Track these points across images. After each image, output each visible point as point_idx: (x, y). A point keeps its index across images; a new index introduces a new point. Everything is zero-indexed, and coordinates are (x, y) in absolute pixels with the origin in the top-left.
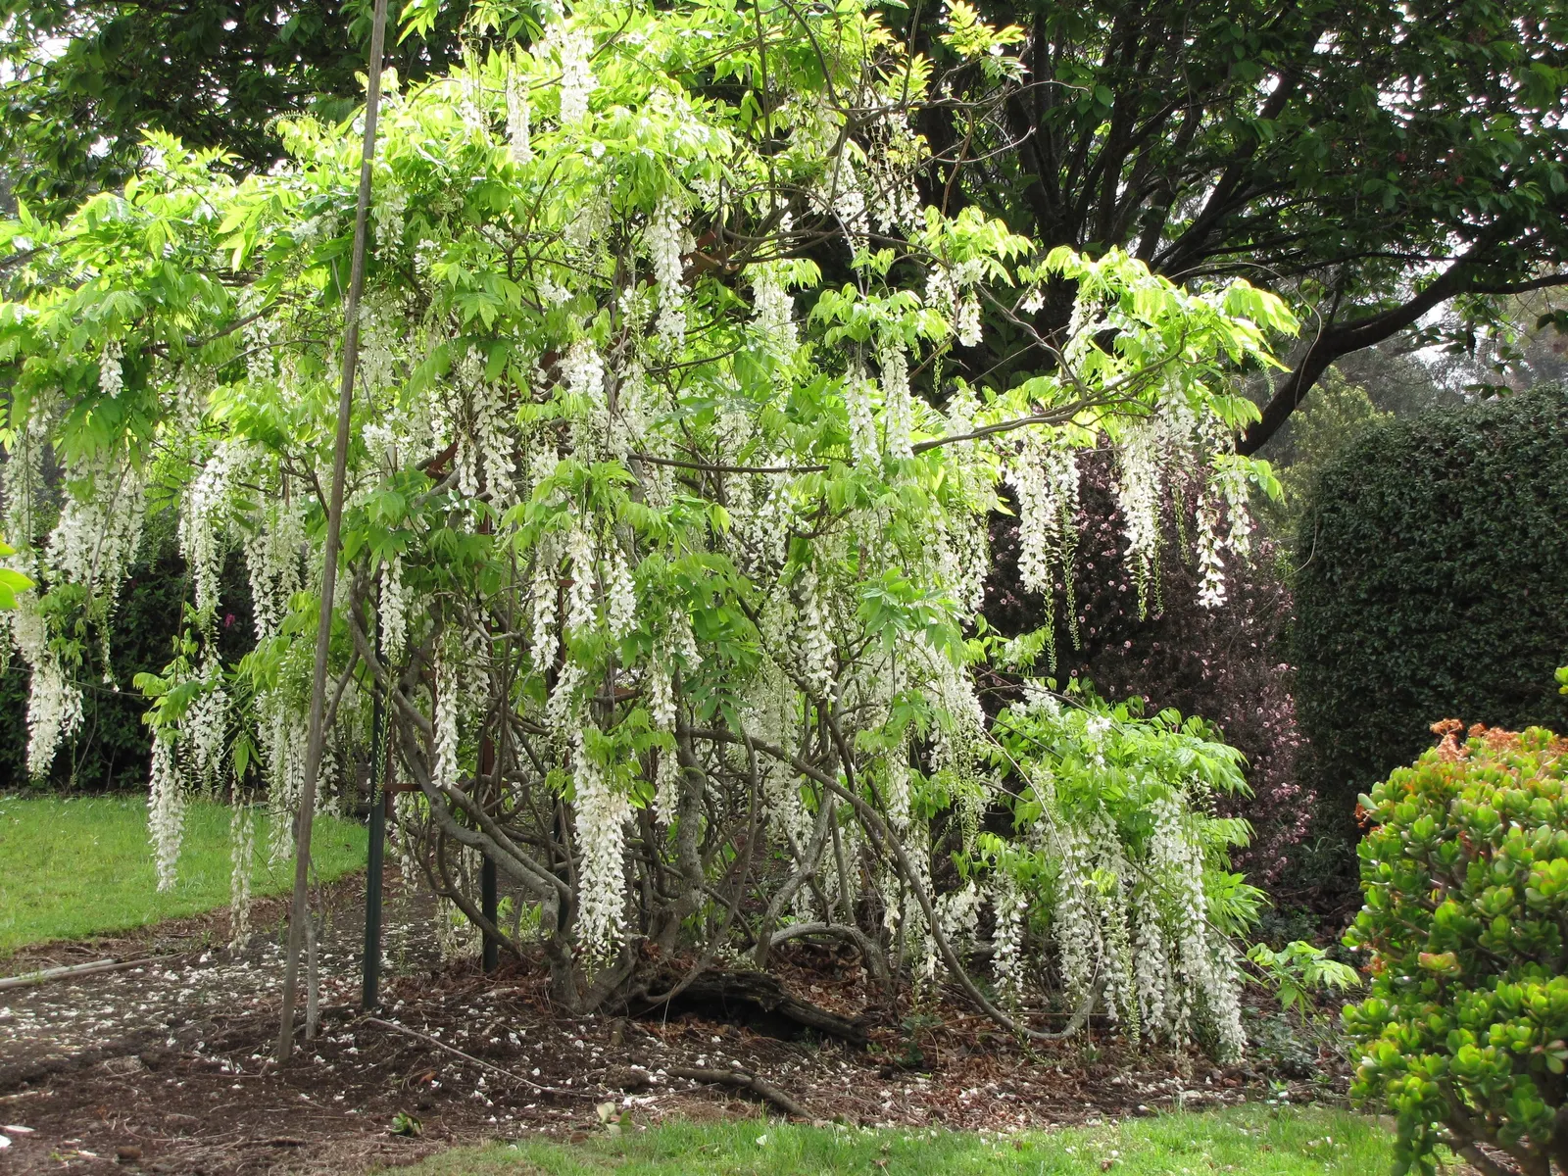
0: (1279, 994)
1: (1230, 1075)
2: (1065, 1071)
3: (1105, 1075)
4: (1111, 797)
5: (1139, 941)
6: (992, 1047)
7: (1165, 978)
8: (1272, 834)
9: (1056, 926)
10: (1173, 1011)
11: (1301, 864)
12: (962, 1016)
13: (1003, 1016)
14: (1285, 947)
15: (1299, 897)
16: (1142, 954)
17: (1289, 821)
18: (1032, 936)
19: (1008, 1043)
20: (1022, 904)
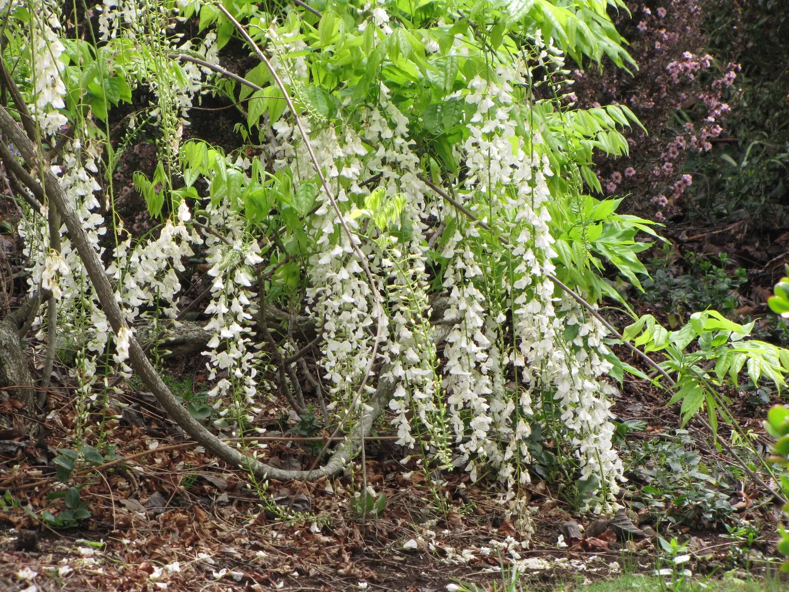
0: (675, 397)
1: (597, 533)
2: (326, 531)
3: (392, 536)
4: (399, 79)
5: (449, 315)
6: (203, 494)
7: (491, 373)
8: (668, 135)
9: (311, 293)
10: (504, 430)
11: (719, 187)
12: (154, 446)
13: (223, 443)
14: (687, 319)
15: (713, 240)
16: (454, 336)
17: (698, 115)
18: (271, 310)
19: (231, 488)
20: (254, 258)
